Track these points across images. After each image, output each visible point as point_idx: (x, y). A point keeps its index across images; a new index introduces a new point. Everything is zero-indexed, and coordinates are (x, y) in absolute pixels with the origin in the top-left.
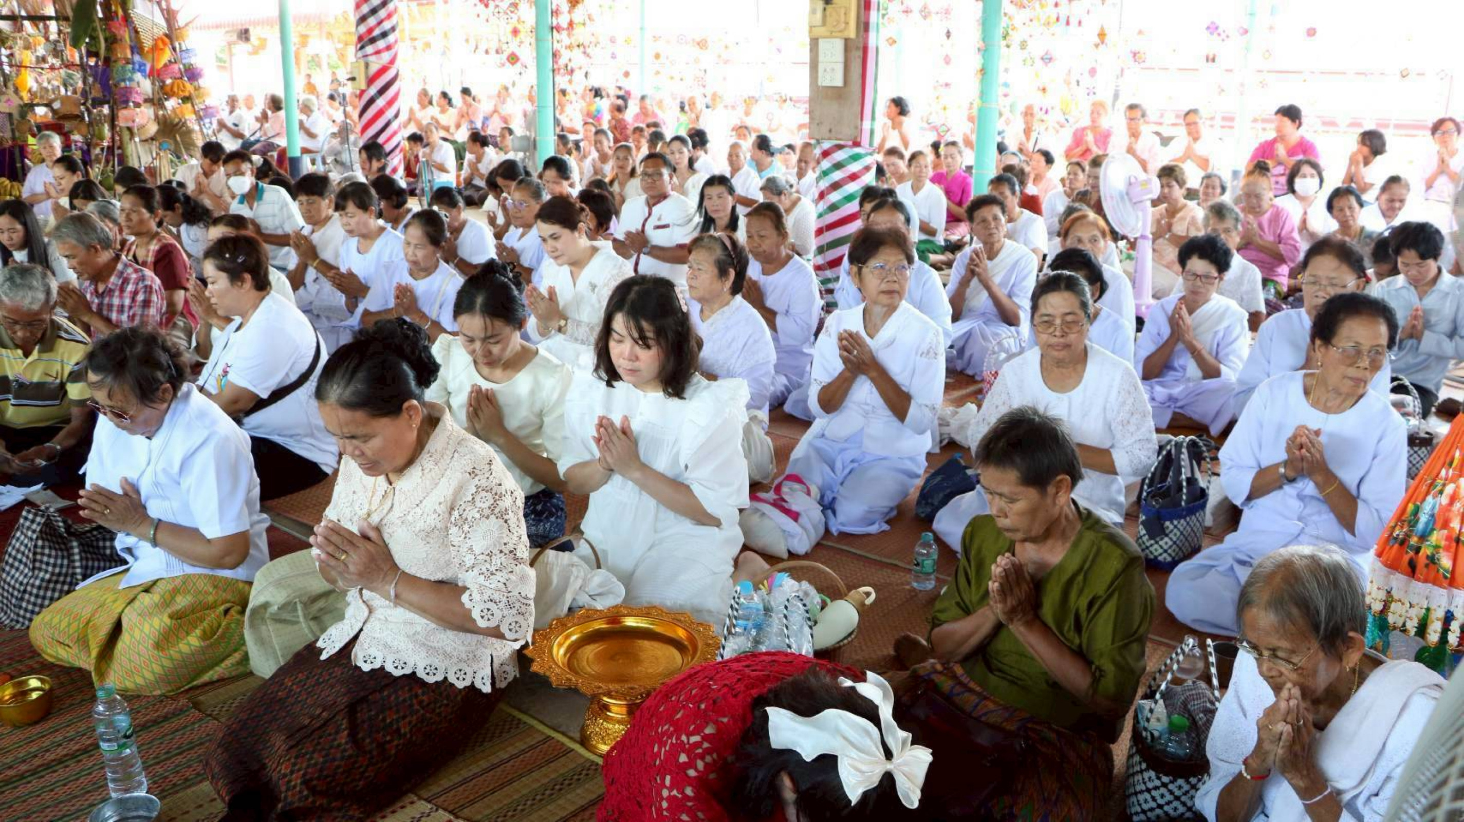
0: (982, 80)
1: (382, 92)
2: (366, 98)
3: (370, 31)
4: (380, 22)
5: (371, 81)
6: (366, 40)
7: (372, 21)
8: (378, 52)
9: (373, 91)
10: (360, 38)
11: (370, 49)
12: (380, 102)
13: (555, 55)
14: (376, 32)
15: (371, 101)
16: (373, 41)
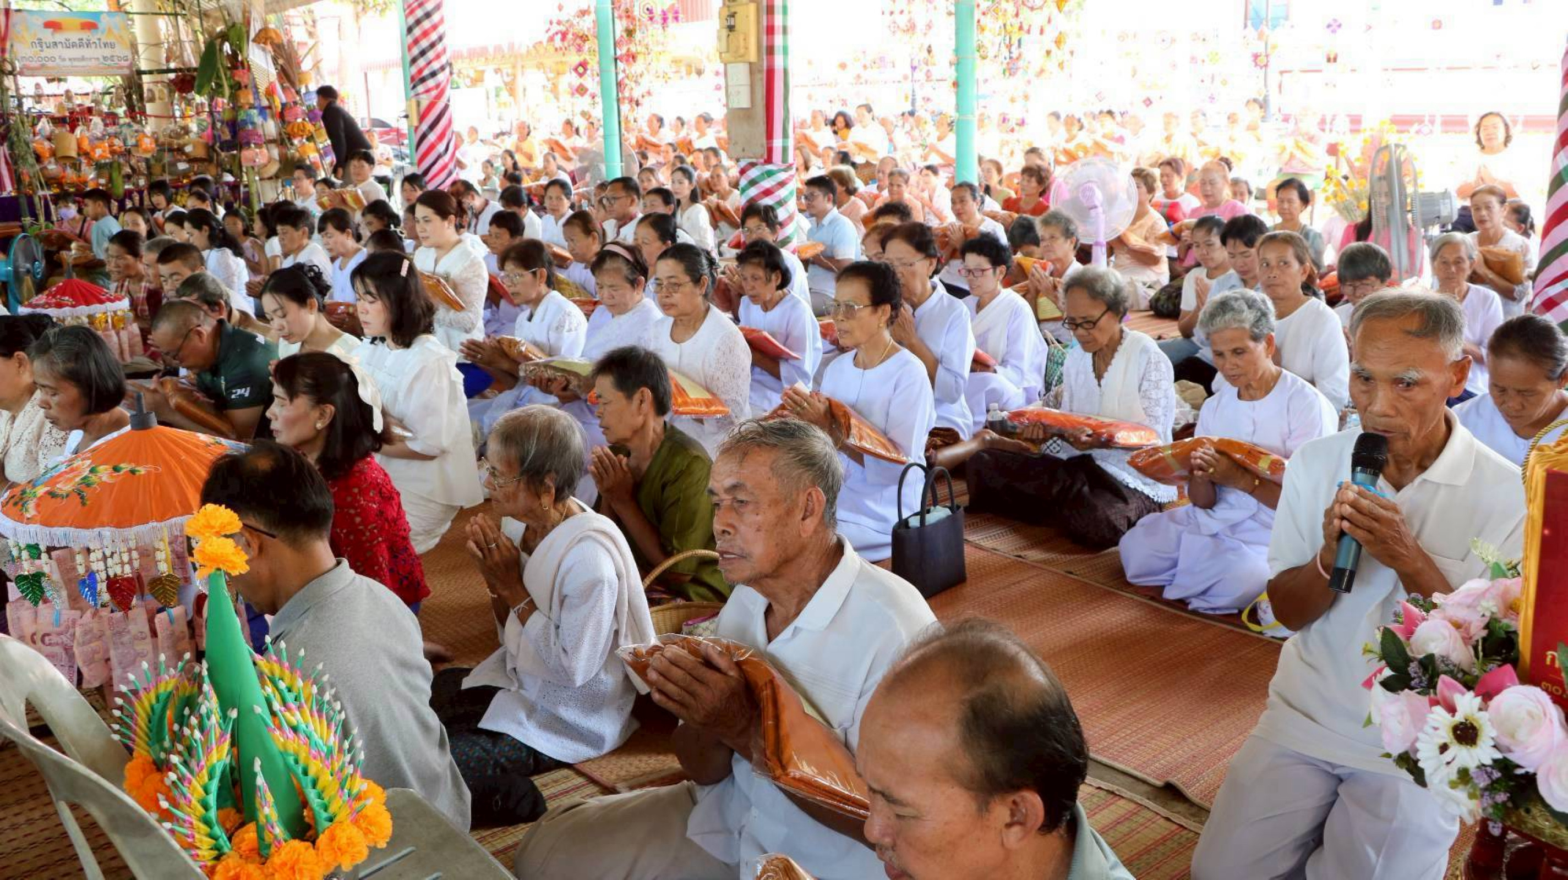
0: (957, 94)
1: (432, 127)
2: (420, 133)
3: (420, 71)
4: (429, 63)
5: (422, 118)
6: (417, 80)
7: (421, 62)
8: (428, 91)
9: (424, 127)
10: (413, 79)
11: (421, 88)
12: (432, 137)
13: (619, 84)
14: (426, 72)
15: (424, 137)
16: (423, 80)
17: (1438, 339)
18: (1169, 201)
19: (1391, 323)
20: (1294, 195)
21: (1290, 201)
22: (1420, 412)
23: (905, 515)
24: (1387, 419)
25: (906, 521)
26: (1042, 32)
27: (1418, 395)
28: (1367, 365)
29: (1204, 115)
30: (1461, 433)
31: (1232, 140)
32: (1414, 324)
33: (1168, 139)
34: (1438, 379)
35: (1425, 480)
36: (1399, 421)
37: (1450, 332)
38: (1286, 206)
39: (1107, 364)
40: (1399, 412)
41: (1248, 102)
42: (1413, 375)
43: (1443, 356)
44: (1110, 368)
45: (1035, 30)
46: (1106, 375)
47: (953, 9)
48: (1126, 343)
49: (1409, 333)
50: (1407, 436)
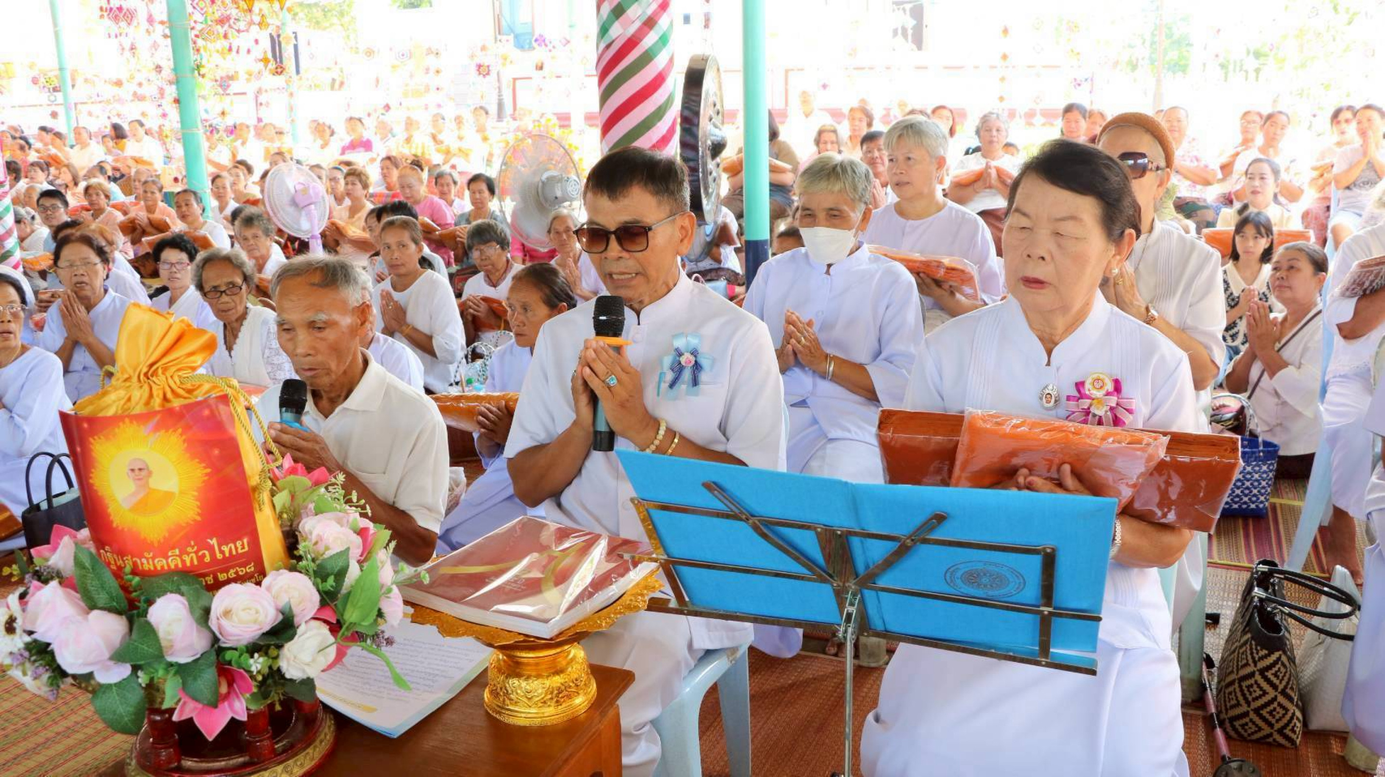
0: (180, 108)
17: (337, 287)
18: (391, 193)
19: (299, 279)
20: (484, 187)
21: (480, 192)
22: (336, 350)
23: (35, 502)
24: (309, 358)
25: (38, 506)
26: (249, 51)
27: (330, 335)
28: (285, 316)
29: (443, 119)
30: (374, 366)
31: (460, 138)
32: (317, 278)
33: (408, 140)
34: (346, 321)
35: (345, 409)
36: (320, 358)
37: (347, 281)
38: (478, 196)
39: (236, 336)
40: (317, 351)
41: (476, 109)
42: (323, 317)
43: (345, 303)
44: (238, 341)
45: (243, 51)
46: (235, 347)
47: (167, 32)
48: (249, 317)
49: (313, 285)
50: (329, 372)
